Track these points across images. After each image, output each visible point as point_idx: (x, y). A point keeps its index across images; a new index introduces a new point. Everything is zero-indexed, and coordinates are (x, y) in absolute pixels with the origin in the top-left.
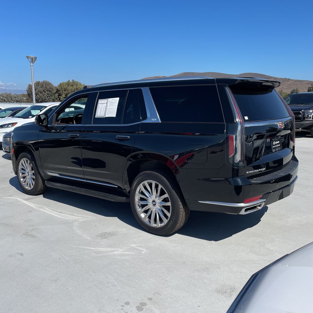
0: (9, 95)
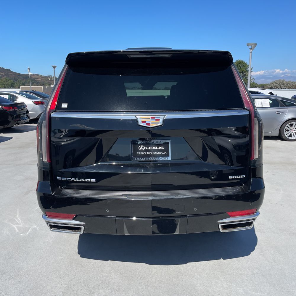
0: (282, 82)
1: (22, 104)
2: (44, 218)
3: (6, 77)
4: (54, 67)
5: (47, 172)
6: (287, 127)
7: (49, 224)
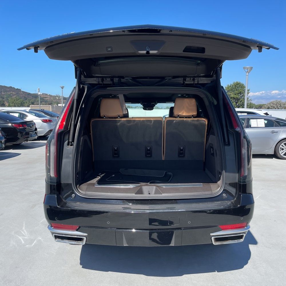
1: (31, 122)
2: (50, 229)
3: (16, 96)
4: (62, 88)
5: (54, 185)
6: (282, 145)
7: (54, 235)
